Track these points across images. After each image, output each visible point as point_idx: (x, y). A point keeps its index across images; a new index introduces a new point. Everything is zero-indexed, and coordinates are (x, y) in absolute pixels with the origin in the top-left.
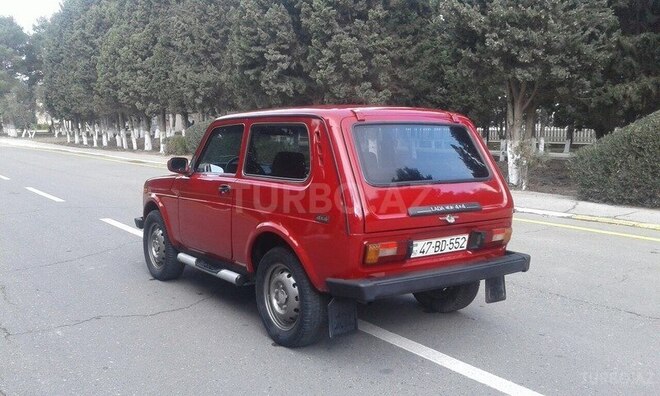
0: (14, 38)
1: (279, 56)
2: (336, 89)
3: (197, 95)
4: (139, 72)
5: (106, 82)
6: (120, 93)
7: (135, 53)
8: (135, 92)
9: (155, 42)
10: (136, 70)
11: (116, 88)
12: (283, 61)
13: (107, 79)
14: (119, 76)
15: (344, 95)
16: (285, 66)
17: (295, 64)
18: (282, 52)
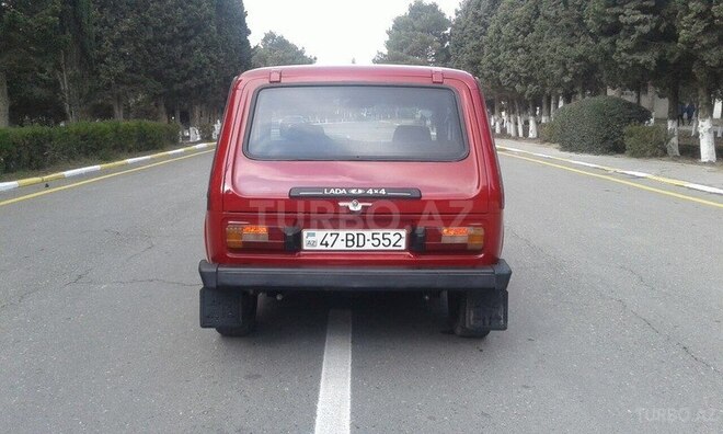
0: (435, 24)
1: (641, 16)
2: (706, 56)
3: (566, 72)
4: (519, 51)
5: (489, 64)
6: (502, 75)
7: (517, 30)
8: (515, 73)
9: (537, 16)
10: (516, 48)
11: (498, 69)
12: (644, 22)
13: (489, 60)
14: (501, 57)
15: (717, 62)
16: (646, 29)
17: (664, 25)
18: (644, 10)
